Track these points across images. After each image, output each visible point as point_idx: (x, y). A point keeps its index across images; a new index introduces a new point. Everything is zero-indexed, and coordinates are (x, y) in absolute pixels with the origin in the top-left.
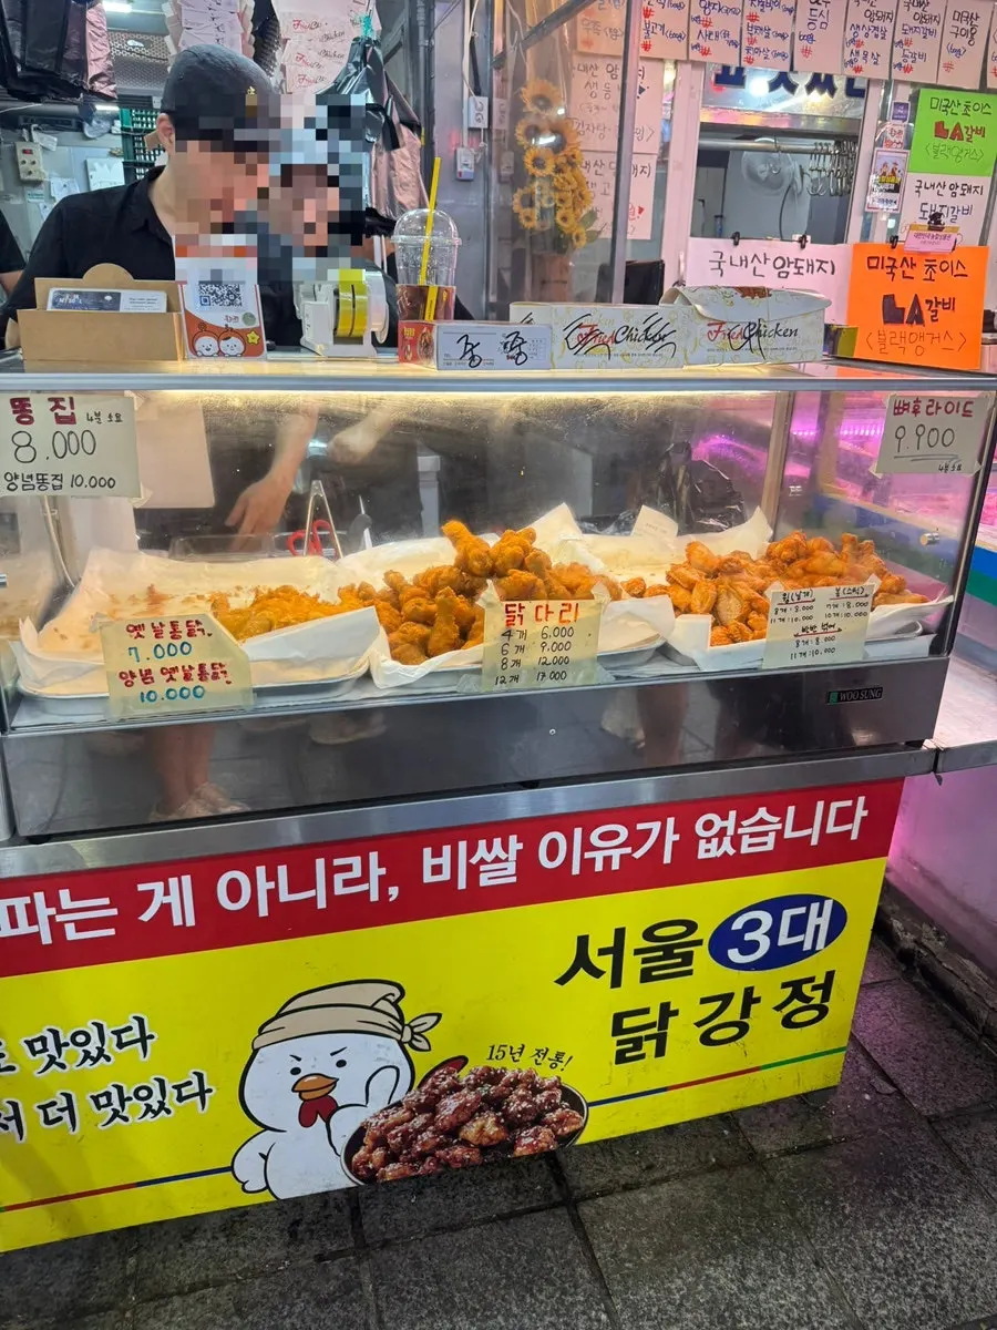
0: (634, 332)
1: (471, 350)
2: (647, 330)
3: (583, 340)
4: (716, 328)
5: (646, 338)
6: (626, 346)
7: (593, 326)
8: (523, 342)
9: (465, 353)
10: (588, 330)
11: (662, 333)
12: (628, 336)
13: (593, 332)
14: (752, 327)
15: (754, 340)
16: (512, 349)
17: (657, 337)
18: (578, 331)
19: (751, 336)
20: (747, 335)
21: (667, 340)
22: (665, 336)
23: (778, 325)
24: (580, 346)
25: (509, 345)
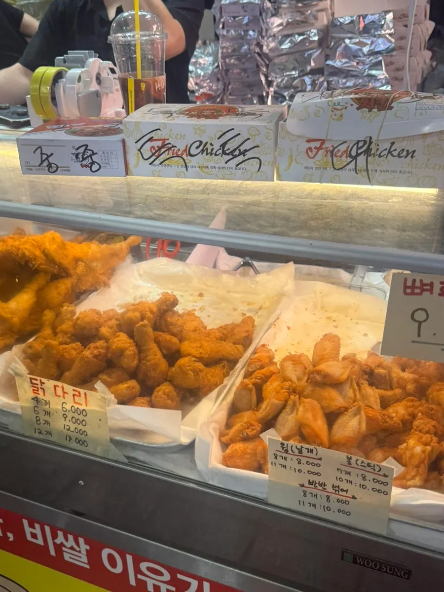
0: (208, 146)
1: (47, 159)
2: (223, 145)
3: (157, 153)
4: (318, 144)
5: (224, 153)
6: (201, 159)
7: (164, 140)
8: (94, 154)
9: (42, 162)
10: (159, 143)
11: (242, 148)
12: (202, 151)
13: (165, 146)
14: (361, 144)
15: (361, 159)
16: (84, 159)
17: (237, 152)
18: (149, 144)
19: (358, 155)
20: (354, 153)
21: (249, 155)
22: (246, 151)
23: (393, 143)
24: (154, 158)
25: (80, 156)
